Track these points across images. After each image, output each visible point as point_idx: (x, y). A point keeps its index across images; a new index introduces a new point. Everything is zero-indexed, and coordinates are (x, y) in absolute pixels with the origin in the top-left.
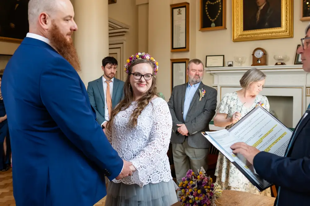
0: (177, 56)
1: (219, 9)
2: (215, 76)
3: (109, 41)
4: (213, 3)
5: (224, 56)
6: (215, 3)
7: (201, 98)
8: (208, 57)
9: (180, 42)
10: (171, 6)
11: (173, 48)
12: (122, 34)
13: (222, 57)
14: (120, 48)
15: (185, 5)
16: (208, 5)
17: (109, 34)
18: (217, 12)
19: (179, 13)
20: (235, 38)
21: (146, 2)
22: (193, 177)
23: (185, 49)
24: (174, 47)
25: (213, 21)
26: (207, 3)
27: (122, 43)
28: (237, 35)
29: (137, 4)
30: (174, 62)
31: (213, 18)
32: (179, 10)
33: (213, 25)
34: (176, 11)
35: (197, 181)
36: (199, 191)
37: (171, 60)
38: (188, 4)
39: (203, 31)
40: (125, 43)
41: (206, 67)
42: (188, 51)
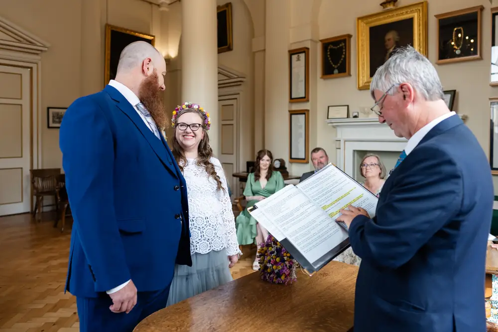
0: (296, 107)
1: (342, 54)
2: (339, 129)
3: (219, 92)
4: (336, 48)
5: (348, 106)
6: (338, 47)
8: (330, 108)
9: (299, 92)
10: (289, 51)
11: (291, 98)
12: (238, 84)
13: (346, 107)
14: (236, 99)
15: (305, 51)
16: (331, 50)
17: (219, 84)
18: (341, 58)
19: (298, 59)
20: (361, 85)
21: (263, 49)
23: (305, 99)
24: (293, 97)
25: (336, 67)
26: (329, 48)
27: (239, 94)
28: (363, 82)
29: (254, 51)
30: (292, 113)
31: (335, 64)
32: (298, 56)
33: (336, 71)
34: (294, 57)
37: (289, 111)
38: (308, 49)
39: (325, 79)
40: (241, 93)
41: (328, 118)
42: (308, 101)
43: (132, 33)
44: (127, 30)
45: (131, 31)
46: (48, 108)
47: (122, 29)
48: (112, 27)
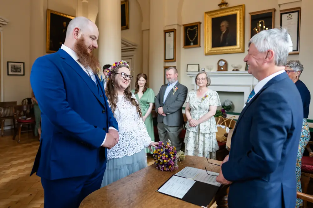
0: (167, 65)
1: (196, 34)
2: (193, 78)
3: (122, 55)
4: (192, 29)
5: (199, 64)
6: (193, 29)
7: (174, 92)
8: (188, 65)
9: (170, 55)
10: (165, 31)
11: (165, 59)
12: (133, 49)
13: (198, 65)
14: (131, 59)
15: (174, 31)
16: (189, 31)
17: (122, 50)
18: (195, 36)
19: (170, 36)
20: (206, 53)
21: (148, 29)
22: (163, 146)
23: (173, 60)
24: (167, 58)
25: (192, 41)
26: (188, 29)
27: (133, 56)
28: (207, 51)
29: (143, 29)
31: (192, 39)
32: (170, 34)
33: (192, 44)
34: (167, 34)
35: (166, 149)
36: (167, 156)
37: (164, 67)
38: (176, 30)
39: (185, 48)
40: (134, 55)
41: (187, 72)
42: (175, 61)
43: (65, 16)
44: (61, 13)
45: (64, 14)
46: (8, 62)
47: (58, 12)
48: (51, 11)
